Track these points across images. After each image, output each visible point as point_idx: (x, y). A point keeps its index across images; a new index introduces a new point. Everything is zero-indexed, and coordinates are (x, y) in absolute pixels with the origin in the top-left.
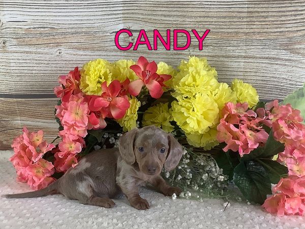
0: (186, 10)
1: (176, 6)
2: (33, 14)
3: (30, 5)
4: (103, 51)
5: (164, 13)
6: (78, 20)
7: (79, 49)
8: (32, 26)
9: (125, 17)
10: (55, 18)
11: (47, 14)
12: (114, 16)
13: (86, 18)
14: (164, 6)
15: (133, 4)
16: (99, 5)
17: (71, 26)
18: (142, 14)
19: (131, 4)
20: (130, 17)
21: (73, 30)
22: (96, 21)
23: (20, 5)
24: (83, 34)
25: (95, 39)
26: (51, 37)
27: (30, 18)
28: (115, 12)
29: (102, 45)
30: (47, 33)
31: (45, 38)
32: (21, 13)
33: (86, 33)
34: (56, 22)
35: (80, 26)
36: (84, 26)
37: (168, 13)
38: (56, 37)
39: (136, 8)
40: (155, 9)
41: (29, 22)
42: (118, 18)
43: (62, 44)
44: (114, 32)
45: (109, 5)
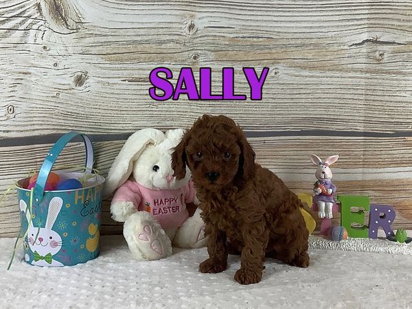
2: (244, 17)
3: (241, 6)
4: (337, 70)
7: (304, 68)
8: (241, 35)
9: (371, 24)
10: (274, 24)
11: (265, 18)
12: (356, 22)
13: (317, 24)
15: (384, 5)
16: (336, 7)
17: (296, 36)
18: (399, 20)
19: (382, 5)
20: (379, 24)
21: (299, 42)
22: (330, 29)
23: (226, 5)
24: (311, 47)
25: (328, 54)
26: (267, 51)
28: (357, 17)
29: (336, 62)
30: (261, 45)
31: (258, 51)
32: (227, 15)
33: (316, 45)
34: (276, 30)
35: (309, 36)
36: (313, 35)
38: (274, 51)
39: (389, 11)
41: (237, 28)
42: (361, 25)
43: (280, 61)
44: (353, 45)
45: (349, 6)
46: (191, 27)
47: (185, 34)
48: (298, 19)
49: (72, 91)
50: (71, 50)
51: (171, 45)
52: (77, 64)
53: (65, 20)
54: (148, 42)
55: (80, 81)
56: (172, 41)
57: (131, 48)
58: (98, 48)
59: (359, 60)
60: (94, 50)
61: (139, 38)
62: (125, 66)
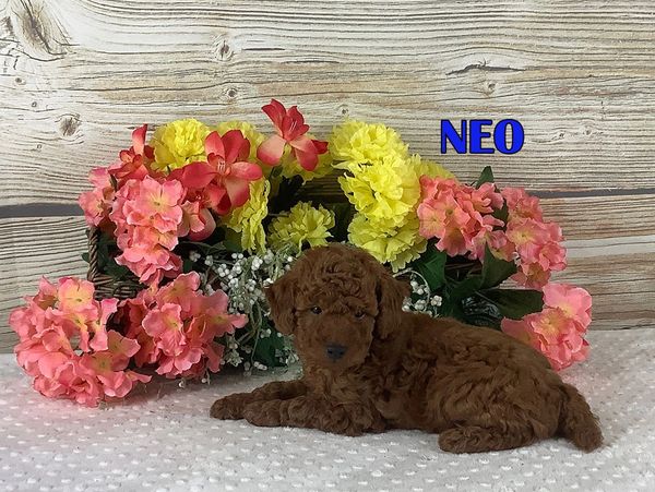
0: (600, 27)
1: (581, 20)
2: (297, 34)
3: (293, 18)
4: (431, 109)
5: (557, 34)
6: (384, 48)
7: (384, 105)
8: (294, 59)
9: (477, 43)
10: (339, 43)
11: (326, 35)
12: (456, 41)
13: (401, 44)
14: (558, 20)
15: (495, 16)
16: (429, 19)
17: (370, 60)
18: (514, 36)
19: (491, 16)
20: (488, 43)
21: (375, 68)
22: (420, 51)
24: (394, 76)
25: (417, 85)
26: (330, 80)
27: (292, 43)
28: (458, 33)
29: (430, 98)
30: (322, 73)
31: (319, 81)
32: (274, 32)
33: (400, 73)
34: (343, 51)
35: (390, 60)
36: (396, 59)
37: (565, 34)
38: (340, 80)
39: (501, 24)
40: (541, 26)
41: (289, 50)
42: (463, 44)
43: (349, 95)
44: (453, 72)
45: (446, 18)
46: (224, 50)
47: (215, 60)
48: (374, 36)
49: (59, 142)
50: (55, 84)
51: (197, 76)
52: (64, 104)
53: (45, 41)
54: (163, 73)
55: (69, 127)
56: (198, 70)
57: (140, 82)
58: (92, 81)
59: (461, 95)
60: (87, 84)
61: (150, 68)
62: (133, 107)
